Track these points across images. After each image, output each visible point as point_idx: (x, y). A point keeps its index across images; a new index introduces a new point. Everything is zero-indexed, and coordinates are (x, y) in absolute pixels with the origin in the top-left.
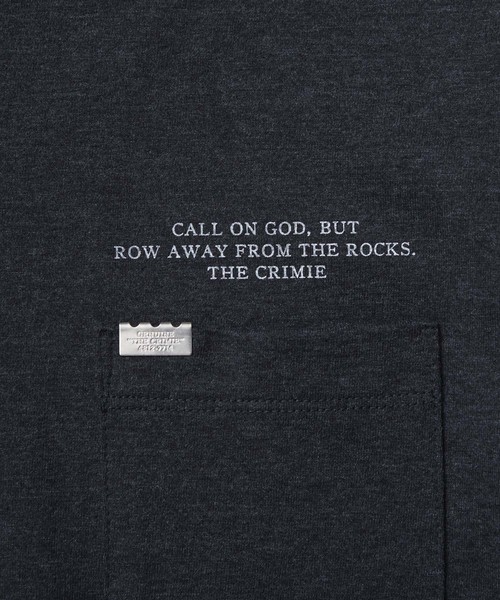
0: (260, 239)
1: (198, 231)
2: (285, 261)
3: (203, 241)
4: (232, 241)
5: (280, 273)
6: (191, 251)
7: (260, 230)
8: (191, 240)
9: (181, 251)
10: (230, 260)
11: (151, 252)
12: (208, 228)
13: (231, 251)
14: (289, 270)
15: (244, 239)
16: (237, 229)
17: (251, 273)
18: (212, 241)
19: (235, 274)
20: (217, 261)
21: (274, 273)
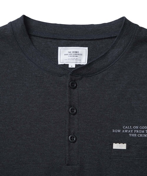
0: (139, 129)
1: (128, 128)
2: (143, 133)
3: (128, 129)
4: (134, 130)
5: (142, 136)
6: (126, 131)
7: (139, 128)
8: (126, 129)
9: (124, 131)
10: (133, 133)
11: (119, 131)
12: (129, 127)
13: (133, 131)
14: (144, 135)
15: (136, 129)
16: (135, 127)
17: (137, 135)
18: (130, 129)
19: (134, 136)
20: (131, 133)
21: (141, 136)
